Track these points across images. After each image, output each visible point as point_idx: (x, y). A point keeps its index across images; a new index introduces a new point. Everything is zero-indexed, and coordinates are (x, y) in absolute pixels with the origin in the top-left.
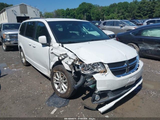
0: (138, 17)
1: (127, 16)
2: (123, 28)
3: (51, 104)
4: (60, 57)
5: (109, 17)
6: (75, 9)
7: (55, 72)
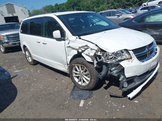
0: (128, 6)
1: (117, 6)
2: (120, 17)
3: (76, 97)
4: (79, 50)
5: (99, 8)
6: (63, 4)
7: (74, 66)
